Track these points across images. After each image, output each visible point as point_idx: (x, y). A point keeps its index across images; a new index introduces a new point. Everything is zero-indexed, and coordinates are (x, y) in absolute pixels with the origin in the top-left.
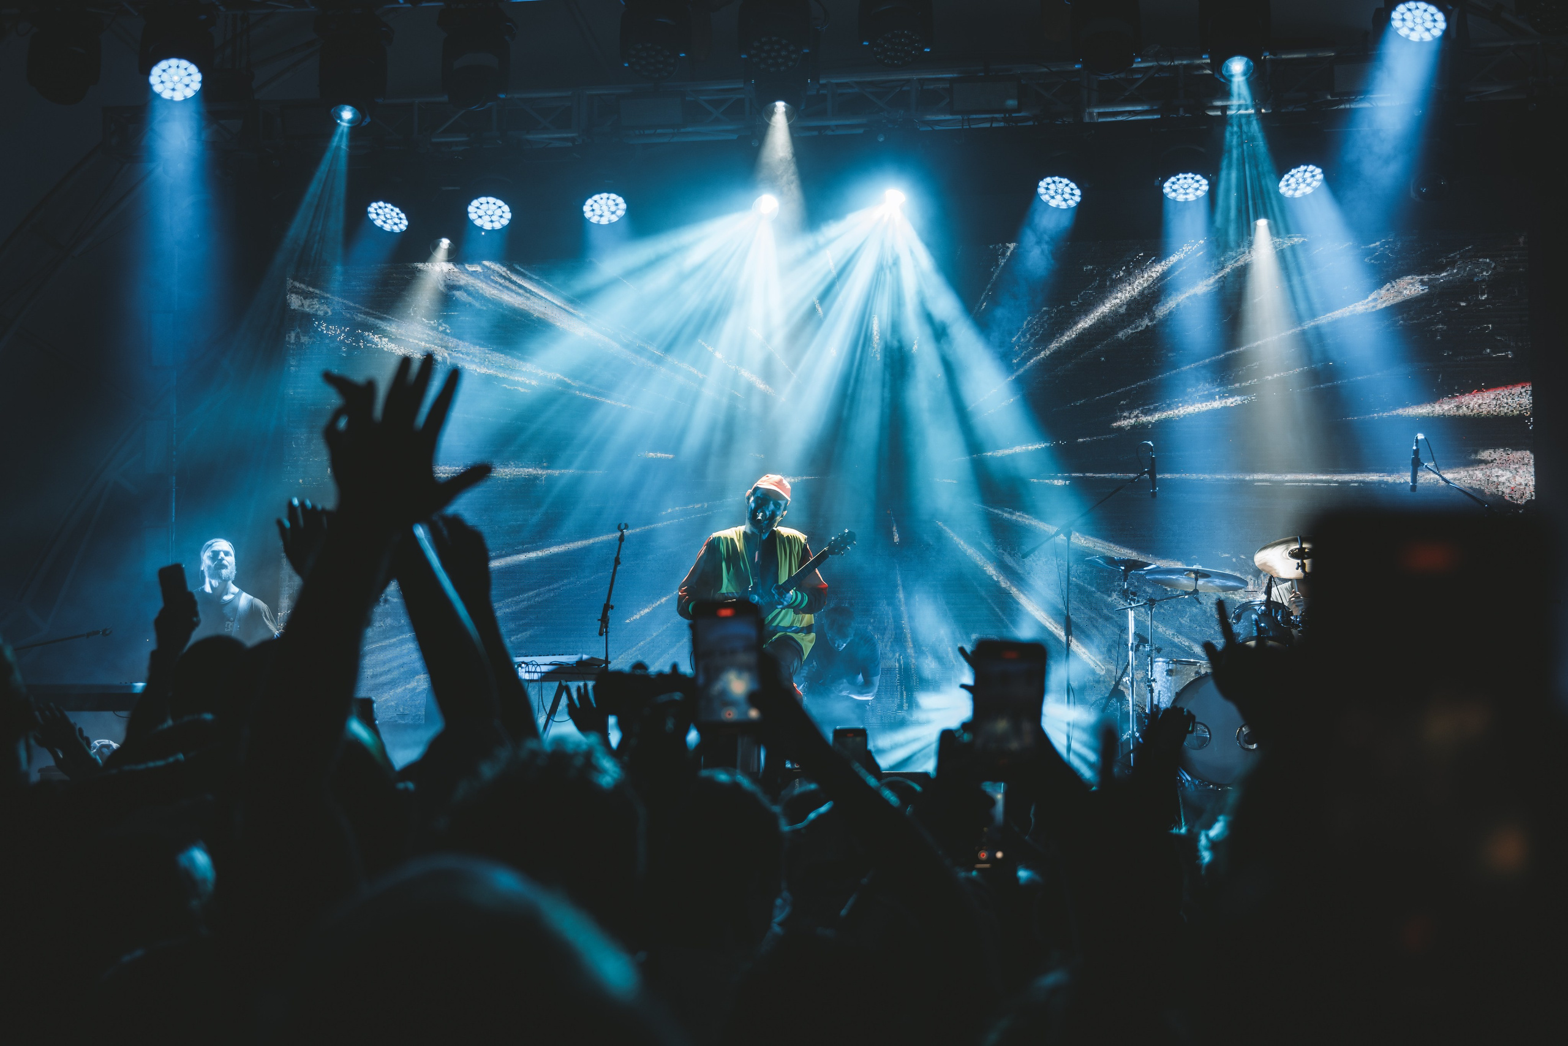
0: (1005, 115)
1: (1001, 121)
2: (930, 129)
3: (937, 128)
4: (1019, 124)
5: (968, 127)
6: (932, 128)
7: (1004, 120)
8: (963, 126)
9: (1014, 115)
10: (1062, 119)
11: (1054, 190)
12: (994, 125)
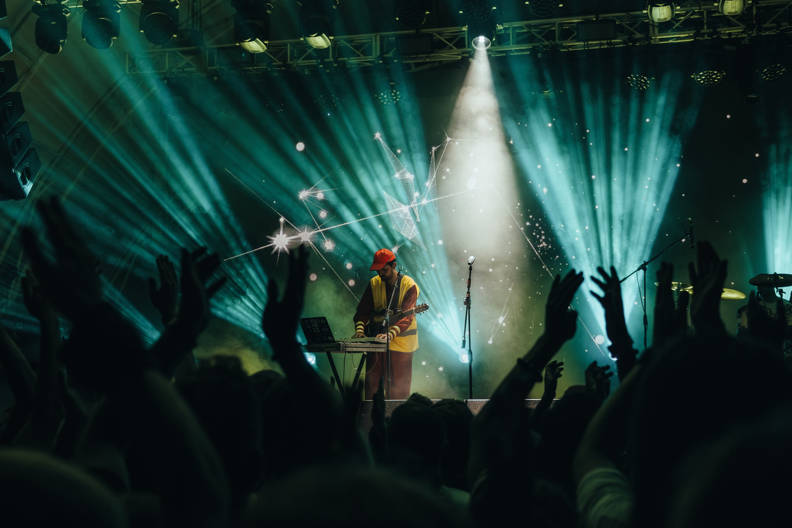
0: (608, 41)
1: (606, 45)
2: (567, 50)
3: (570, 49)
4: (616, 46)
5: (587, 48)
6: (568, 50)
7: (607, 44)
8: (584, 48)
9: (613, 41)
10: (640, 43)
11: (635, 81)
12: (602, 47)
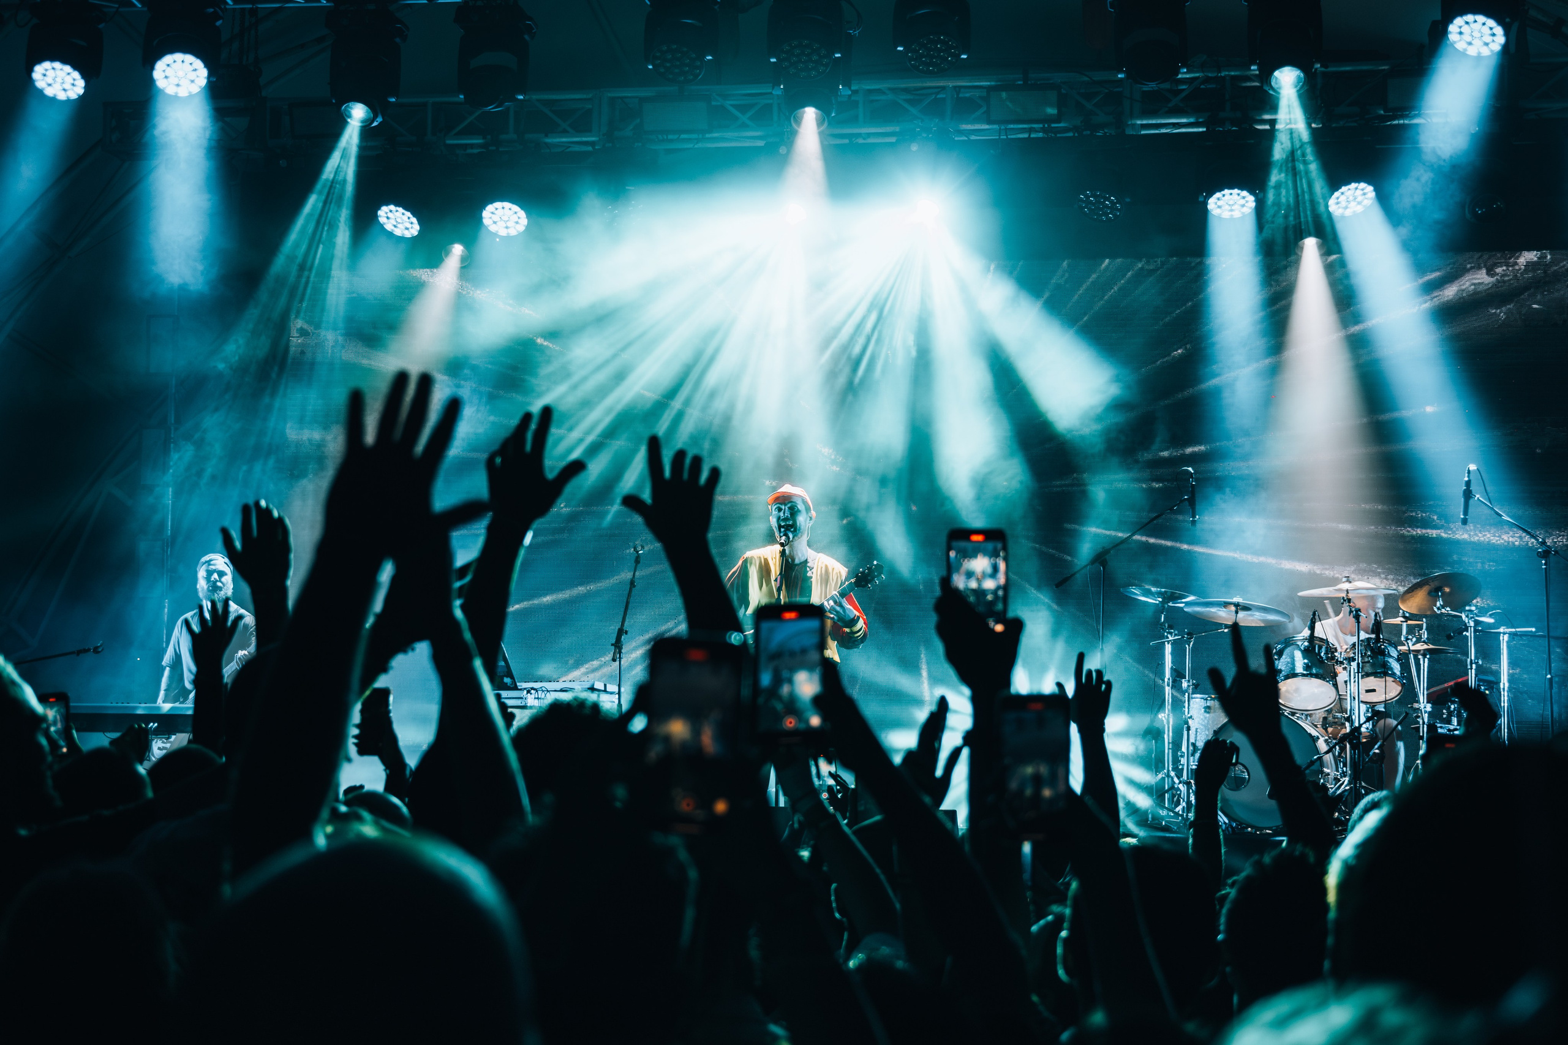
0: (1044, 126)
1: (1040, 132)
3: (973, 137)
4: (1058, 135)
5: (1005, 137)
6: (968, 138)
7: (1043, 130)
8: (1000, 136)
9: (1053, 125)
10: (1103, 131)
11: (1093, 204)
12: (1033, 136)
